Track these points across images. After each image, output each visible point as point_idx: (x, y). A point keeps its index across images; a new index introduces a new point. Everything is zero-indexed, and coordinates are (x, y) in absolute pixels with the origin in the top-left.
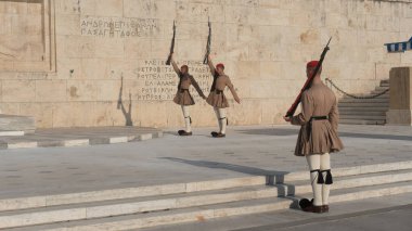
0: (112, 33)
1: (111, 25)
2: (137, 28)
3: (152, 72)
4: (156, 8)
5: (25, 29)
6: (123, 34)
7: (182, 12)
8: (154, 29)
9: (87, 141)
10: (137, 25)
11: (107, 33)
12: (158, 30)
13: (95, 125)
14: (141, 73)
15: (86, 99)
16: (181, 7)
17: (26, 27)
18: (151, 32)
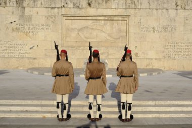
0: (154, 32)
1: (154, 28)
2: (165, 29)
3: (171, 47)
4: (175, 20)
5: (120, 31)
6: (159, 32)
7: (187, 22)
8: (173, 29)
9: (111, 75)
10: (165, 28)
11: (152, 31)
12: (175, 30)
13: (145, 68)
14: (166, 47)
15: (141, 57)
16: (187, 20)
17: (121, 30)
18: (172, 31)
